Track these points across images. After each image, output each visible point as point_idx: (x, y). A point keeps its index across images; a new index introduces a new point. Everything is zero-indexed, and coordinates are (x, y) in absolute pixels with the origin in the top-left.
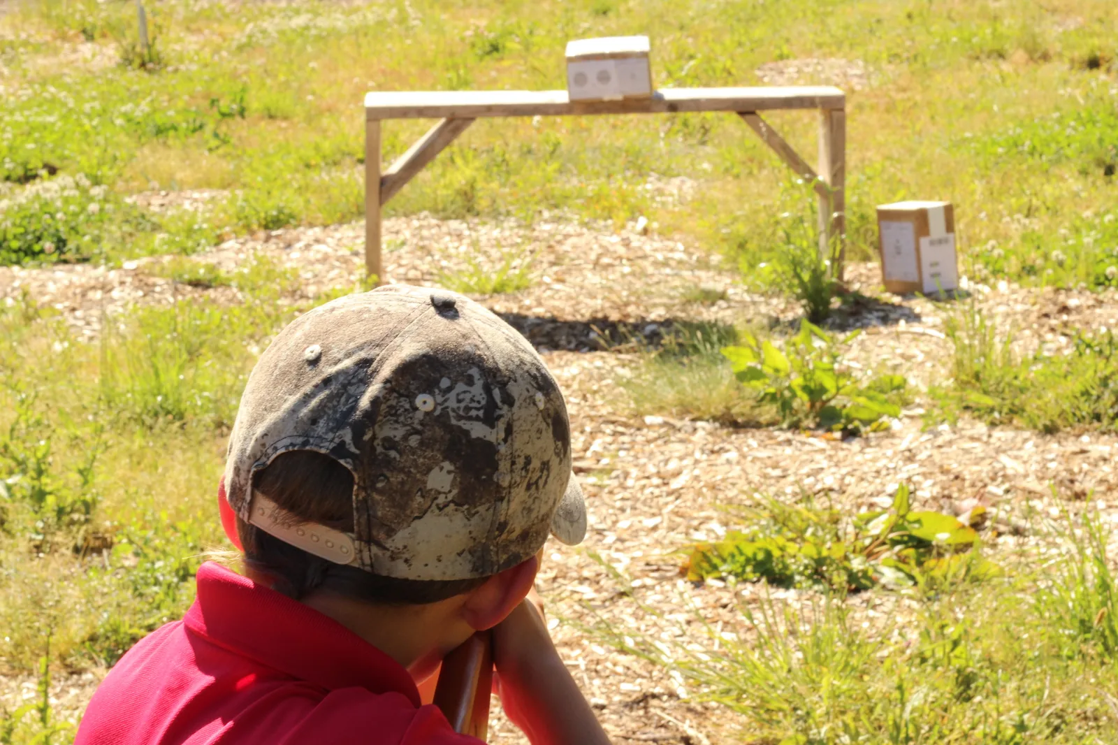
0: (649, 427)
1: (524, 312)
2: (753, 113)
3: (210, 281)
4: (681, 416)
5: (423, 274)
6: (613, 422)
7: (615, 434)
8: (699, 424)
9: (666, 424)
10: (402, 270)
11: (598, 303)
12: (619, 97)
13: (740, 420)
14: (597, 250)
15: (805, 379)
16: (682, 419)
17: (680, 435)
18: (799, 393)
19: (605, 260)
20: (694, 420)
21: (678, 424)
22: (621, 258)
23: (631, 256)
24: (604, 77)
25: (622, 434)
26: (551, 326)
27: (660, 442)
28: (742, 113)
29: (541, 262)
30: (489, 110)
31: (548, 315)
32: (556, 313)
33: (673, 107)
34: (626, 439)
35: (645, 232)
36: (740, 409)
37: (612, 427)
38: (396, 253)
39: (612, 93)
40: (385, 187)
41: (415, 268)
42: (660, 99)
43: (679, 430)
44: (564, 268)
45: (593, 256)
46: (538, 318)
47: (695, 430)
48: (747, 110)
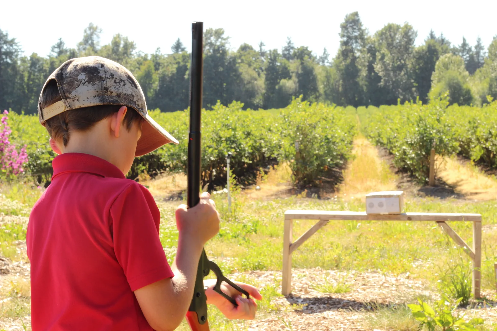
1: (343, 298)
2: (443, 222)
5: (309, 286)
10: (301, 285)
11: (375, 297)
12: (387, 213)
14: (384, 281)
15: (440, 317)
18: (438, 323)
19: (386, 285)
22: (393, 285)
23: (397, 284)
24: (381, 205)
26: (353, 303)
28: (438, 222)
29: (359, 284)
30: (334, 217)
31: (353, 300)
32: (356, 299)
33: (410, 218)
35: (408, 277)
39: (384, 211)
40: (291, 247)
41: (306, 284)
42: (404, 215)
44: (367, 286)
45: (381, 283)
46: (348, 300)
48: (440, 221)
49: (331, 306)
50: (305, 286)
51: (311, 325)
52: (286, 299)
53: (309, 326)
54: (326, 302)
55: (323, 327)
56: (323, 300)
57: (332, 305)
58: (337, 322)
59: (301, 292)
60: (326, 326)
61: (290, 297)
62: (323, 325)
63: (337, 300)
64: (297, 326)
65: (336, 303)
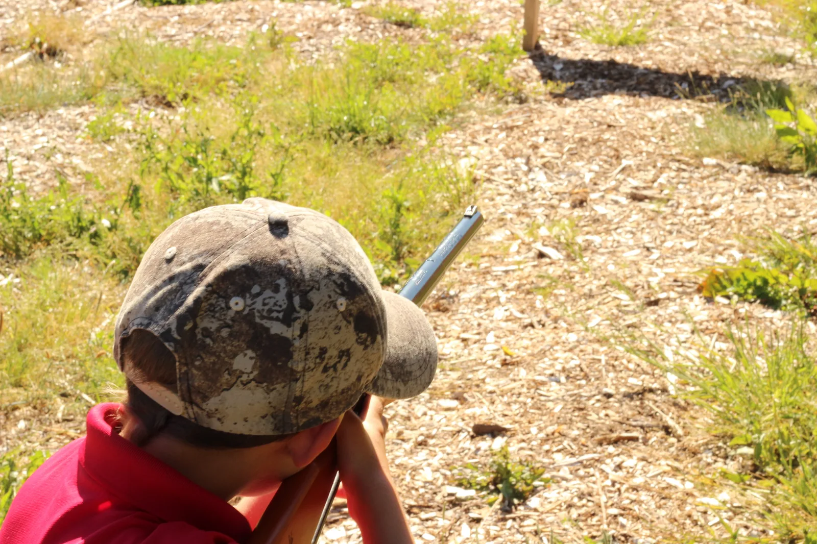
0: (705, 166)
1: (636, 64)
3: (411, 22)
4: (730, 160)
5: (570, 26)
6: (679, 161)
7: (679, 170)
8: (744, 167)
9: (718, 165)
10: (555, 22)
11: (693, 60)
13: (774, 167)
14: (704, 15)
16: (731, 162)
17: (727, 175)
19: (709, 24)
20: (740, 164)
21: (727, 165)
22: (721, 23)
23: (730, 22)
25: (684, 170)
26: (655, 76)
27: (711, 179)
29: (660, 23)
31: (654, 67)
32: (661, 66)
34: (685, 175)
36: (776, 159)
37: (677, 164)
38: (554, 8)
41: (565, 20)
43: (727, 171)
44: (676, 28)
45: (700, 20)
46: (646, 69)
47: (740, 171)
49: (615, 84)
50: (563, 25)
51: (586, 144)
52: (530, 62)
53: (583, 146)
54: (606, 73)
55: (608, 150)
56: (600, 68)
57: (617, 80)
58: (634, 137)
59: (557, 41)
60: (615, 146)
61: (538, 55)
62: (609, 143)
63: (626, 68)
64: (560, 145)
65: (625, 76)
